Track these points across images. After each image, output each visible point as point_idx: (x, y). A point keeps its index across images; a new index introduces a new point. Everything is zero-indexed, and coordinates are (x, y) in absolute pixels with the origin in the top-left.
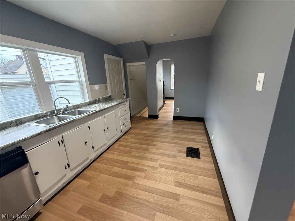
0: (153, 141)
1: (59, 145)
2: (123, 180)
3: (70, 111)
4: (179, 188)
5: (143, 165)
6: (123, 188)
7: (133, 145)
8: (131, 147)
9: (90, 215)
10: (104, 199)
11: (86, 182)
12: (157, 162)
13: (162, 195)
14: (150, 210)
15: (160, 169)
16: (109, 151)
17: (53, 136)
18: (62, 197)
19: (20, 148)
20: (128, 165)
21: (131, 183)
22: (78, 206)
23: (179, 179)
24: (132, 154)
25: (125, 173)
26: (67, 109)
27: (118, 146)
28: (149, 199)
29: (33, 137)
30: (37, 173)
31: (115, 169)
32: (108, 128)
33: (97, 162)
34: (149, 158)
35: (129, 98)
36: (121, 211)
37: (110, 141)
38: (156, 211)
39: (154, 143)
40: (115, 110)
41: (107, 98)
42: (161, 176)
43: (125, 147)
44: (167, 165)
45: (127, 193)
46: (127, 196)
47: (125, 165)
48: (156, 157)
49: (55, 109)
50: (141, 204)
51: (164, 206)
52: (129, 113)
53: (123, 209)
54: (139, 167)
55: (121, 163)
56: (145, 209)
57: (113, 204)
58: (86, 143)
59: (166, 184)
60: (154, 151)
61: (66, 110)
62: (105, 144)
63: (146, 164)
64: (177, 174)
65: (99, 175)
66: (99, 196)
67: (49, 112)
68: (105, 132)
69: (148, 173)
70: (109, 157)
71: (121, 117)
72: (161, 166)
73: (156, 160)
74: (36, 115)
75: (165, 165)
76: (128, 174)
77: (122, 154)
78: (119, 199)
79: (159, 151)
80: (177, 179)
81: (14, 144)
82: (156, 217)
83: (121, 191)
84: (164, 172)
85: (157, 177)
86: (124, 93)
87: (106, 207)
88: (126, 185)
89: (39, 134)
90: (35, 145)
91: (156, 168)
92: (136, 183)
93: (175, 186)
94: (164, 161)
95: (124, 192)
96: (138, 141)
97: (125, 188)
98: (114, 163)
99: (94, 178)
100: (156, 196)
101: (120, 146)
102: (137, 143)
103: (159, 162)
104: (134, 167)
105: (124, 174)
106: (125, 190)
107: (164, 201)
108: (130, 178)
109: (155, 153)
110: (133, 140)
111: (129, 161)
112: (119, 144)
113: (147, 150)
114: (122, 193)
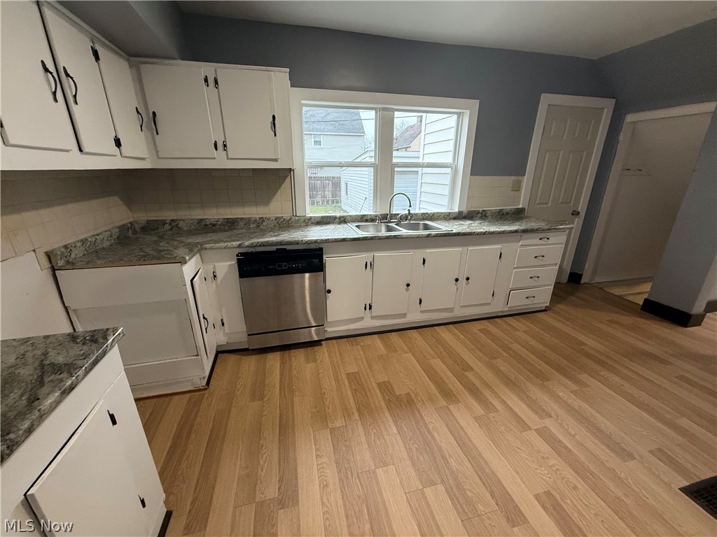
0: (585, 372)
1: (366, 268)
2: (433, 388)
3: (412, 222)
4: (545, 514)
5: (498, 397)
6: (423, 398)
7: (515, 346)
8: (507, 349)
9: (355, 389)
10: (385, 387)
11: (382, 348)
12: (541, 417)
13: (482, 477)
14: (433, 469)
15: (533, 437)
16: (453, 328)
17: (362, 252)
18: (348, 345)
19: (321, 249)
20: (466, 373)
21: (443, 403)
22: (352, 369)
23: (569, 501)
24: (494, 361)
25: (447, 381)
26: (407, 217)
27: (479, 330)
28: (449, 454)
29: (336, 241)
30: (329, 291)
31: (438, 364)
32: (468, 279)
33: (419, 333)
34: (528, 397)
35: (573, 224)
36: (391, 423)
37: (463, 309)
38: (443, 482)
39: (584, 377)
40: (505, 245)
41: (507, 214)
42: (519, 449)
43: (493, 341)
44: (566, 448)
45: (421, 409)
46: (416, 412)
47: (461, 368)
48: (552, 406)
49: (388, 213)
50: (428, 446)
51: (466, 493)
52: (557, 267)
53: (395, 423)
54: (487, 393)
55: (455, 361)
56: (426, 457)
57: (389, 403)
58: (408, 285)
59: (517, 473)
60: (560, 394)
61: (405, 217)
62: (451, 310)
63: (506, 400)
64: (575, 488)
65: (406, 353)
66: (382, 378)
67: (381, 215)
68: (456, 285)
69: (494, 417)
70: (445, 337)
71: (517, 268)
72: (544, 433)
73: (543, 413)
74: (364, 216)
75: (560, 441)
76: (451, 387)
77: (474, 347)
78: (402, 406)
79: (577, 403)
80: (559, 494)
81: (316, 242)
82: (433, 487)
83: (415, 400)
84: (539, 452)
85: (505, 442)
86: (579, 210)
87: (378, 398)
88: (431, 399)
89: (344, 240)
90: (338, 253)
91: (524, 426)
92: (451, 412)
93: (537, 497)
94: (569, 433)
95: (419, 405)
96: (541, 347)
97: (425, 401)
98: (443, 353)
99: (396, 351)
100: (468, 464)
101: (484, 331)
102: (531, 350)
103: (548, 423)
104: (475, 385)
105: (444, 381)
106: (424, 403)
107: (474, 489)
108: (449, 395)
109: (558, 399)
110: (524, 336)
111: (474, 367)
112: (484, 327)
113: (542, 378)
114: (415, 404)
